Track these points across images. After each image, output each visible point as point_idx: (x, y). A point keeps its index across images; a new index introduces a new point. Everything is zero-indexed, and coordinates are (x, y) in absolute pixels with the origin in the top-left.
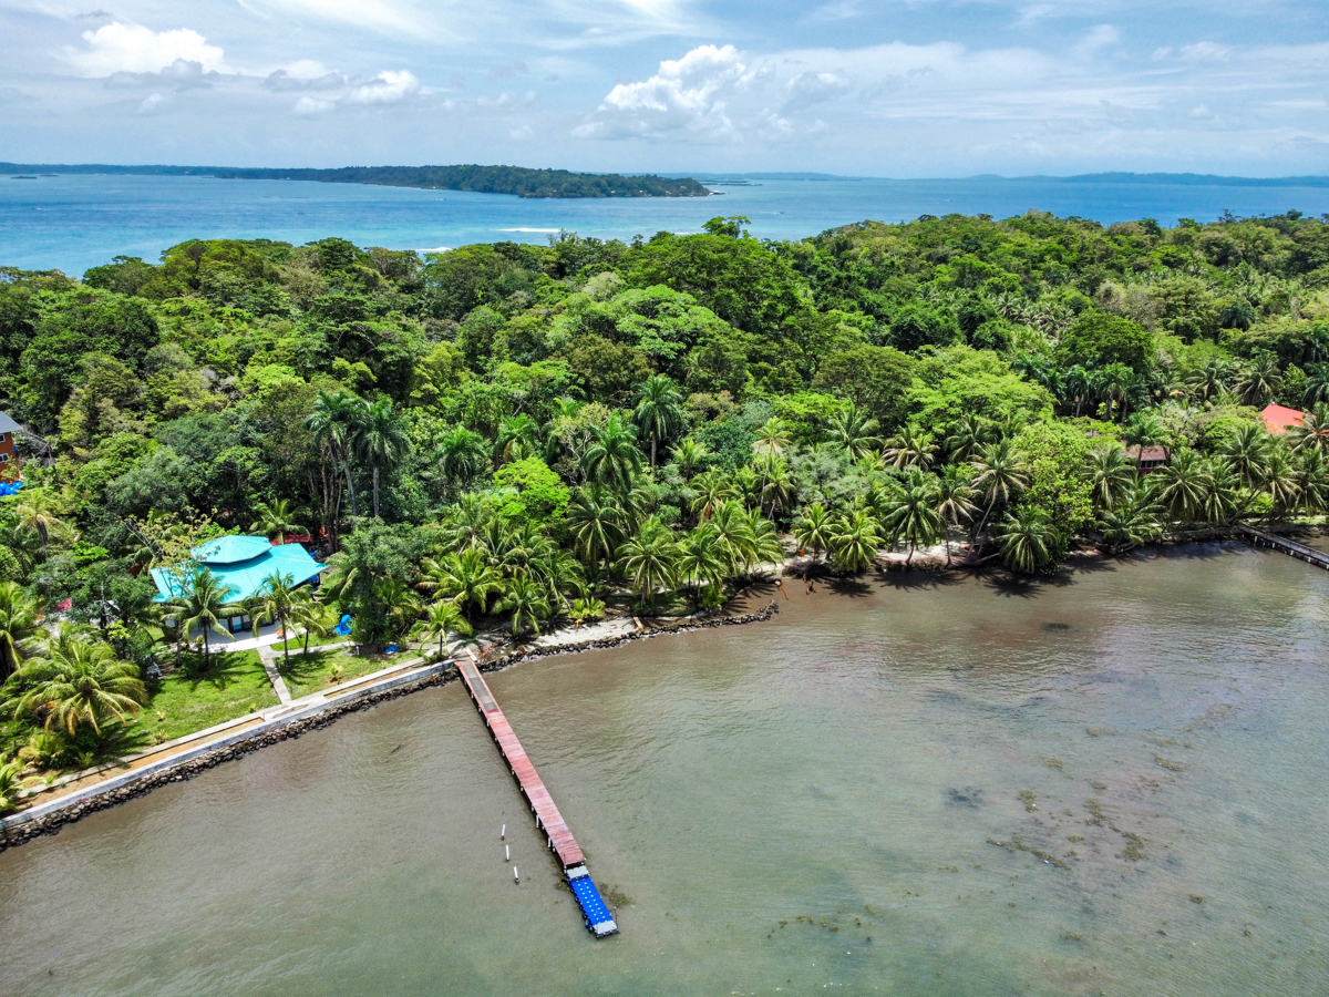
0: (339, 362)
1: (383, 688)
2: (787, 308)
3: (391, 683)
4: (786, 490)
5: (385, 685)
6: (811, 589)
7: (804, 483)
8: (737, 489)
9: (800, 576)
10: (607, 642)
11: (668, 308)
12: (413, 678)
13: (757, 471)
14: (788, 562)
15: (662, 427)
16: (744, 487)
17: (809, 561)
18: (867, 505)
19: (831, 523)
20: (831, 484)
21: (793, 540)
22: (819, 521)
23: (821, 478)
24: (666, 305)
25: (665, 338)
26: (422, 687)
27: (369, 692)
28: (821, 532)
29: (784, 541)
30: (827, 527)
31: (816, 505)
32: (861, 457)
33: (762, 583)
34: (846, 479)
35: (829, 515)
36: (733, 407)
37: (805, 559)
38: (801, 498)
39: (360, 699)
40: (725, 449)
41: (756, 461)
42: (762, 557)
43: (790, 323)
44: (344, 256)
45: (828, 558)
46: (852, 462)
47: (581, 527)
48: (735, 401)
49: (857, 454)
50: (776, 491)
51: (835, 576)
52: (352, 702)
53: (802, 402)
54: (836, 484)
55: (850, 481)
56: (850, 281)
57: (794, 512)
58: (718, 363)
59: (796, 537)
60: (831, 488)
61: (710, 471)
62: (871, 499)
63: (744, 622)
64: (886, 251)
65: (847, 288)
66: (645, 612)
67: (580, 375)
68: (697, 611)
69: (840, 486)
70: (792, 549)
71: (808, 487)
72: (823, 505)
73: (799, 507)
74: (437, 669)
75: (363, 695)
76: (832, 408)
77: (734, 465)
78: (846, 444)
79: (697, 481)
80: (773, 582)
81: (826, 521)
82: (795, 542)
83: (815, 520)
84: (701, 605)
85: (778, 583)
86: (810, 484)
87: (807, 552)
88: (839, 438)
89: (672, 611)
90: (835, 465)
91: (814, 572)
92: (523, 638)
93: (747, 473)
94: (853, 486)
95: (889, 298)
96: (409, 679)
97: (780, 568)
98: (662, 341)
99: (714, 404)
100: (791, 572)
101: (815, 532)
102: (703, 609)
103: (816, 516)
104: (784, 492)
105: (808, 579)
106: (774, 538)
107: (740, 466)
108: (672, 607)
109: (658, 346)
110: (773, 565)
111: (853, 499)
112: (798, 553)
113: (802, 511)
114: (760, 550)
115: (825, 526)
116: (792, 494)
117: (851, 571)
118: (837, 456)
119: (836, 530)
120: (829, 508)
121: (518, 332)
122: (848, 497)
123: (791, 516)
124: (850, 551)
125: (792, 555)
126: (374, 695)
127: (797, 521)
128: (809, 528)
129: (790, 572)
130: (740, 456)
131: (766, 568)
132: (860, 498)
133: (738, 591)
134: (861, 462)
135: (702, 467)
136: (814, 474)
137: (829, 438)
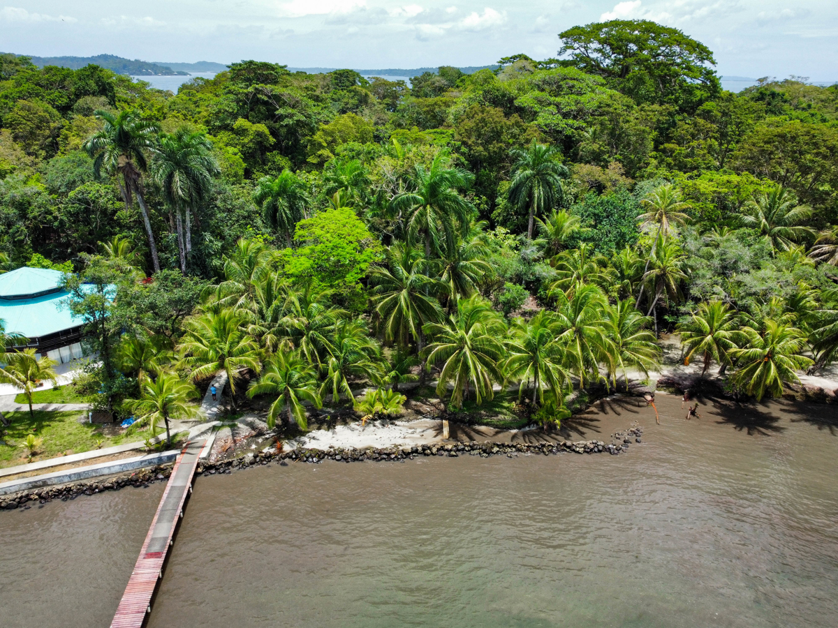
0: (241, 122)
1: (66, 480)
2: (706, 95)
3: (79, 474)
4: (676, 280)
5: (70, 476)
6: (693, 413)
7: (701, 272)
8: (612, 273)
9: (679, 391)
10: (389, 455)
11: (573, 86)
12: (113, 470)
13: (641, 255)
14: (667, 371)
15: (539, 198)
16: (621, 272)
17: (695, 374)
18: (785, 311)
19: (732, 329)
20: (740, 277)
21: (677, 343)
22: (716, 324)
23: (725, 270)
24: (571, 83)
25: (566, 115)
26: (119, 486)
27: (45, 483)
28: (717, 341)
29: (667, 342)
30: (724, 333)
31: (714, 301)
32: (782, 250)
33: (628, 394)
34: (761, 273)
35: (731, 318)
36: (625, 182)
37: (689, 370)
38: (695, 291)
39: (26, 492)
40: (605, 226)
41: (641, 242)
42: (630, 362)
43: (708, 108)
44: (349, 81)
45: (722, 372)
46: (770, 255)
47: (384, 298)
48: (627, 174)
49: (776, 244)
50: (661, 279)
51: (730, 399)
52: (14, 496)
53: (711, 180)
54: (746, 279)
55: (766, 278)
56: (773, 98)
57: (683, 309)
58: (616, 138)
59: (683, 340)
60: (739, 284)
61: (579, 248)
62: (794, 303)
63: (589, 451)
64: (804, 96)
65: (769, 104)
66: (459, 416)
67: (464, 143)
68: (528, 424)
69: (752, 281)
70: (675, 354)
71: (705, 279)
72: (723, 303)
73: (690, 304)
74: (150, 462)
75: (35, 487)
76: (751, 188)
77: (613, 245)
78: (764, 233)
79: (561, 258)
80: (642, 394)
81: (726, 326)
82: (679, 345)
83: (710, 323)
84: (535, 417)
85: (649, 398)
86: (709, 275)
87: (692, 361)
88: (753, 226)
89: (495, 419)
90: (747, 254)
91: (699, 389)
92: (289, 430)
93: (627, 256)
94: (770, 284)
95: (813, 115)
96: (106, 472)
97: (654, 377)
98: (560, 117)
99: (602, 178)
100: (669, 384)
101: (709, 338)
102: (536, 423)
103: (713, 318)
104: (672, 283)
105: (690, 398)
106: (649, 338)
107: (620, 246)
108: (497, 414)
109: (556, 122)
110: (643, 374)
111: (768, 301)
112: (682, 361)
113: (694, 309)
114: (627, 354)
115: (722, 333)
116: (683, 287)
117: (754, 397)
118: (750, 245)
119: (737, 340)
120: (731, 308)
121: (425, 109)
122: (762, 298)
123: (677, 314)
124: (758, 371)
125: (672, 362)
126: (46, 489)
127: (684, 321)
128: (700, 332)
129: (667, 384)
130: (622, 235)
131: (633, 375)
132: (777, 302)
133: (592, 402)
134: (781, 256)
135: (570, 243)
136: (716, 262)
137: (742, 225)
